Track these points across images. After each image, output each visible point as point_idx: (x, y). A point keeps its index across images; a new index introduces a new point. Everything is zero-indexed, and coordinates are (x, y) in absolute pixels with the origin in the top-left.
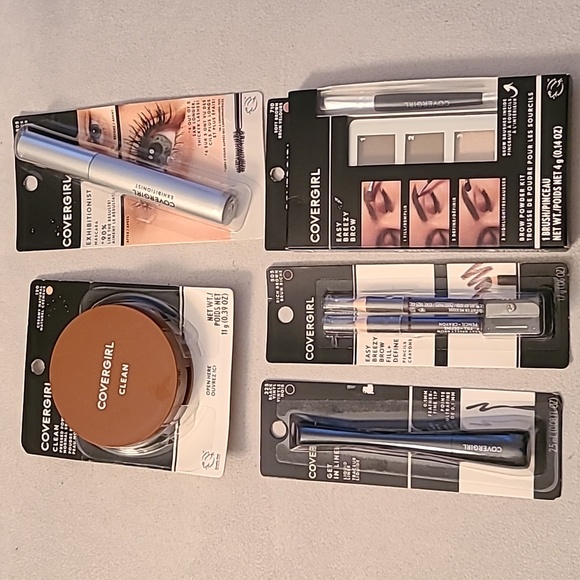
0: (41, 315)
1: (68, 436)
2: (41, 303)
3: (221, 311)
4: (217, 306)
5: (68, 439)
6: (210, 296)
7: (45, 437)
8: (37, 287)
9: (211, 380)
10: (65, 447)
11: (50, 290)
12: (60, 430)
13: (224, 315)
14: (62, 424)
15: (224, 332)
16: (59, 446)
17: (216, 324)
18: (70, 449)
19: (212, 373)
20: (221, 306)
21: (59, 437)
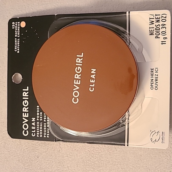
0: (17, 42)
1: (43, 125)
2: (17, 34)
3: (161, 27)
4: (157, 24)
5: (43, 127)
6: (152, 17)
7: (25, 127)
8: (13, 23)
9: (154, 79)
10: (41, 133)
11: (23, 24)
12: (36, 121)
13: (164, 30)
14: (38, 117)
15: (163, 43)
16: (36, 133)
17: (157, 37)
18: (45, 134)
19: (155, 73)
20: (161, 23)
21: (36, 126)
